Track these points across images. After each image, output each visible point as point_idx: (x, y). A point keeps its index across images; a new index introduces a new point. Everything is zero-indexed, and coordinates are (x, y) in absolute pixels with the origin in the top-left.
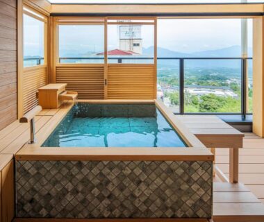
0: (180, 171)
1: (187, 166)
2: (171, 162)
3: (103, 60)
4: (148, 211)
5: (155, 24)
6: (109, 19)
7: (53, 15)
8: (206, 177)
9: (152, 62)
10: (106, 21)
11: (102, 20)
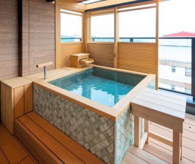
0: (93, 120)
1: (97, 118)
2: (88, 110)
3: (113, 39)
4: (76, 137)
5: (157, 7)
6: (118, 8)
7: (86, 11)
8: (110, 133)
9: (154, 41)
10: (115, 10)
11: (113, 10)
